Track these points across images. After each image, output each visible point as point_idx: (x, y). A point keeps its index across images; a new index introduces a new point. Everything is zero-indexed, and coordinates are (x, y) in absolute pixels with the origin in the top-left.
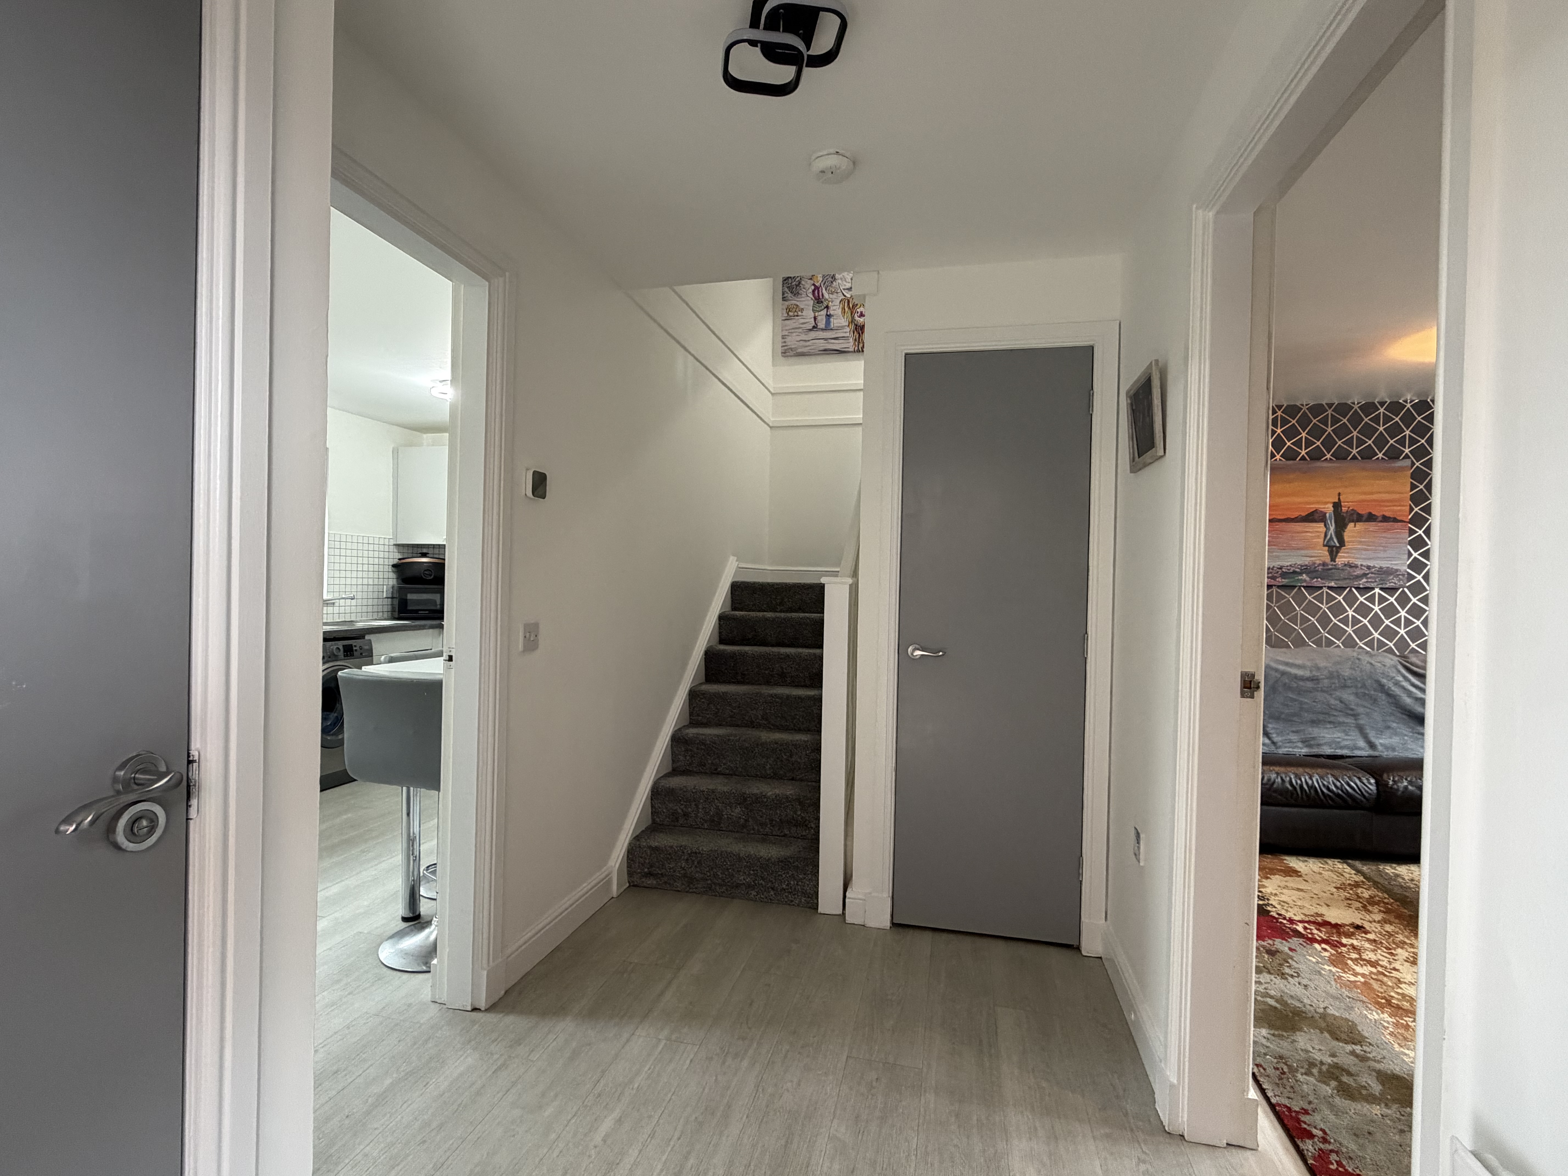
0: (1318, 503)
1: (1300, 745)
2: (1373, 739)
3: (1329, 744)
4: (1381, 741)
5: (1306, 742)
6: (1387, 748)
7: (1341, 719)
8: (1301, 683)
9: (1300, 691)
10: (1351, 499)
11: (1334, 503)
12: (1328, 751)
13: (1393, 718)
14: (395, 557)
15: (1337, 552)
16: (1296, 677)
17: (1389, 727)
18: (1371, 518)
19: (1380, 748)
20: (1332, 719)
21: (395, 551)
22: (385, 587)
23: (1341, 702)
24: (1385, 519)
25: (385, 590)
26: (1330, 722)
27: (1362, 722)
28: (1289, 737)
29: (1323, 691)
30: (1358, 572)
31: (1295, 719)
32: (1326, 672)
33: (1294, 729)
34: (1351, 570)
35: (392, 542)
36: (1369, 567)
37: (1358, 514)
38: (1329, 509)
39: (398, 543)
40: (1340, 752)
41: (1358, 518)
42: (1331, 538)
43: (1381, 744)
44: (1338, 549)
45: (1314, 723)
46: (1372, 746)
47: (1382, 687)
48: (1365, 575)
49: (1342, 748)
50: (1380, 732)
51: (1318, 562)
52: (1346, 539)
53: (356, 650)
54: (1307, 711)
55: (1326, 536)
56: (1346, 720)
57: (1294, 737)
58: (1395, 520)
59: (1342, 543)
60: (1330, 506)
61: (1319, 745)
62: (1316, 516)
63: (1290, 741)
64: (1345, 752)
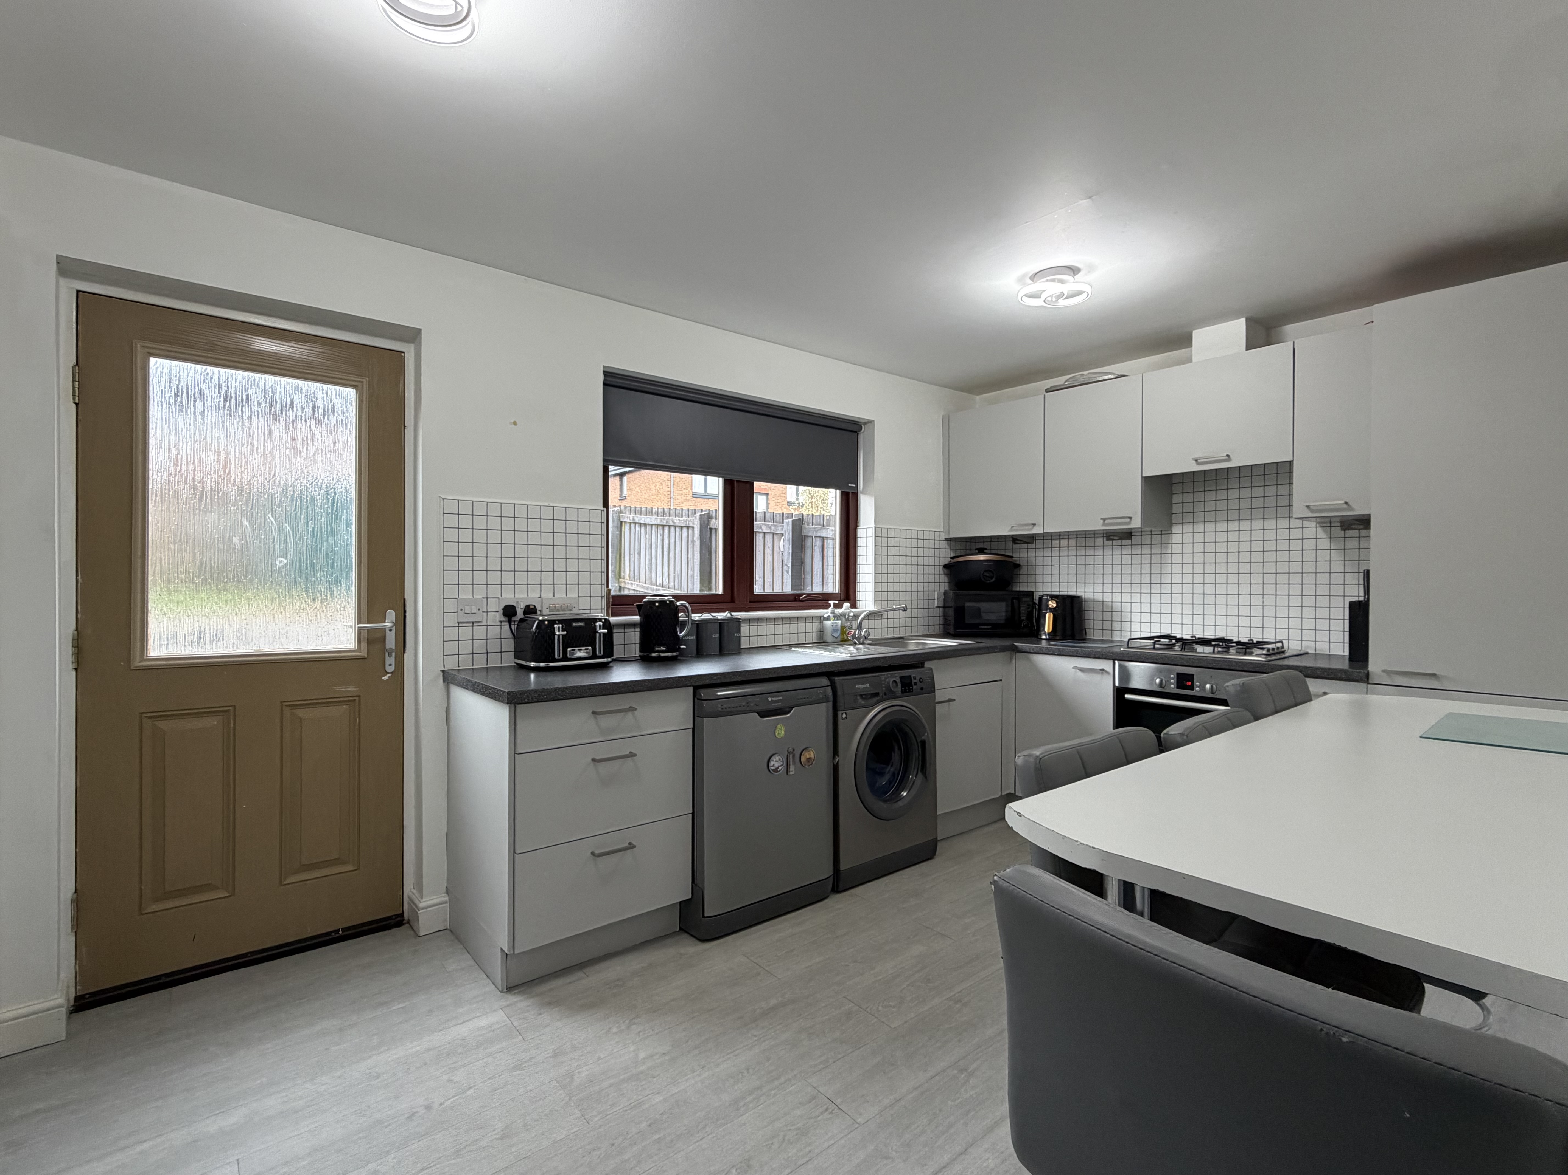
14: (946, 555)
21: (947, 547)
22: (936, 593)
25: (936, 597)
35: (943, 536)
39: (952, 536)
53: (916, 684)
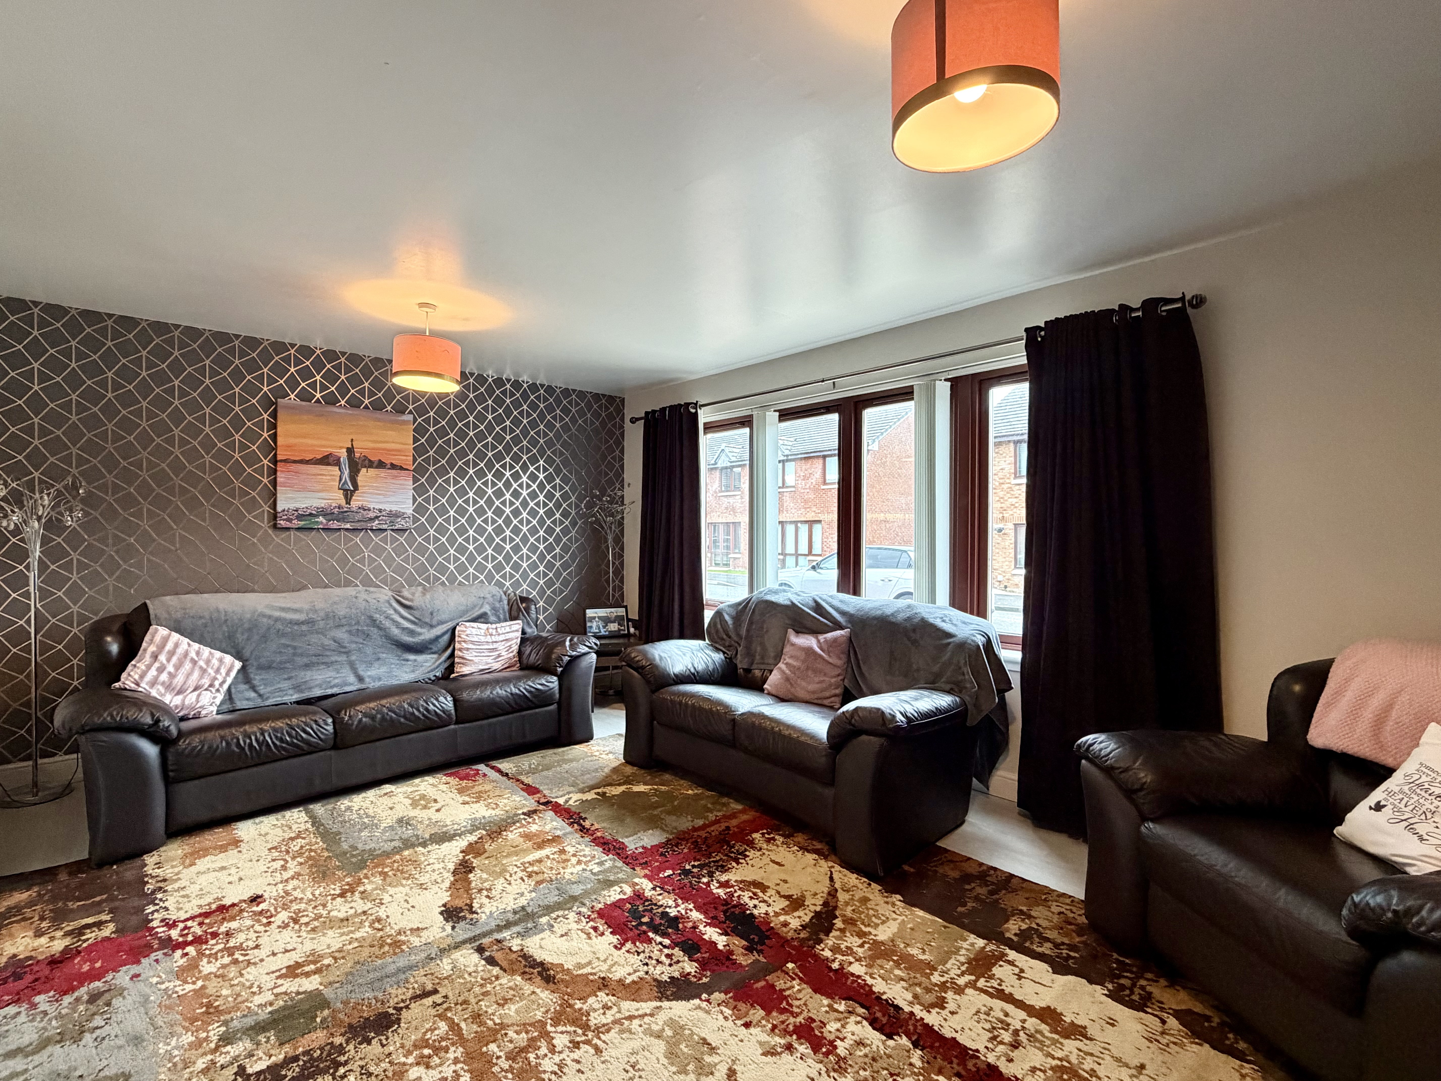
0: (331, 447)
1: (291, 692)
2: (361, 673)
3: (320, 686)
4: (369, 673)
5: (297, 688)
6: (374, 679)
7: (333, 659)
8: (296, 627)
9: (293, 636)
10: (363, 446)
11: (348, 448)
12: (318, 692)
13: (383, 650)
15: (352, 496)
16: (291, 622)
17: (379, 659)
18: (381, 465)
19: (367, 680)
20: (326, 660)
23: (335, 641)
24: (393, 467)
26: (323, 663)
27: (353, 658)
28: (279, 686)
29: (318, 633)
30: (371, 515)
31: (288, 665)
32: (322, 614)
33: (286, 676)
34: (365, 513)
36: (380, 511)
37: (370, 461)
38: (343, 454)
40: (330, 692)
41: (370, 465)
42: (346, 482)
43: (369, 677)
44: (353, 492)
45: (307, 666)
46: (361, 679)
47: (373, 621)
48: (377, 517)
49: (332, 687)
50: (370, 664)
51: (334, 505)
52: (360, 484)
54: (301, 655)
55: (340, 480)
56: (339, 659)
57: (285, 685)
58: (402, 468)
59: (356, 487)
60: (345, 450)
61: (310, 688)
62: (331, 460)
63: (281, 690)
64: (335, 690)
